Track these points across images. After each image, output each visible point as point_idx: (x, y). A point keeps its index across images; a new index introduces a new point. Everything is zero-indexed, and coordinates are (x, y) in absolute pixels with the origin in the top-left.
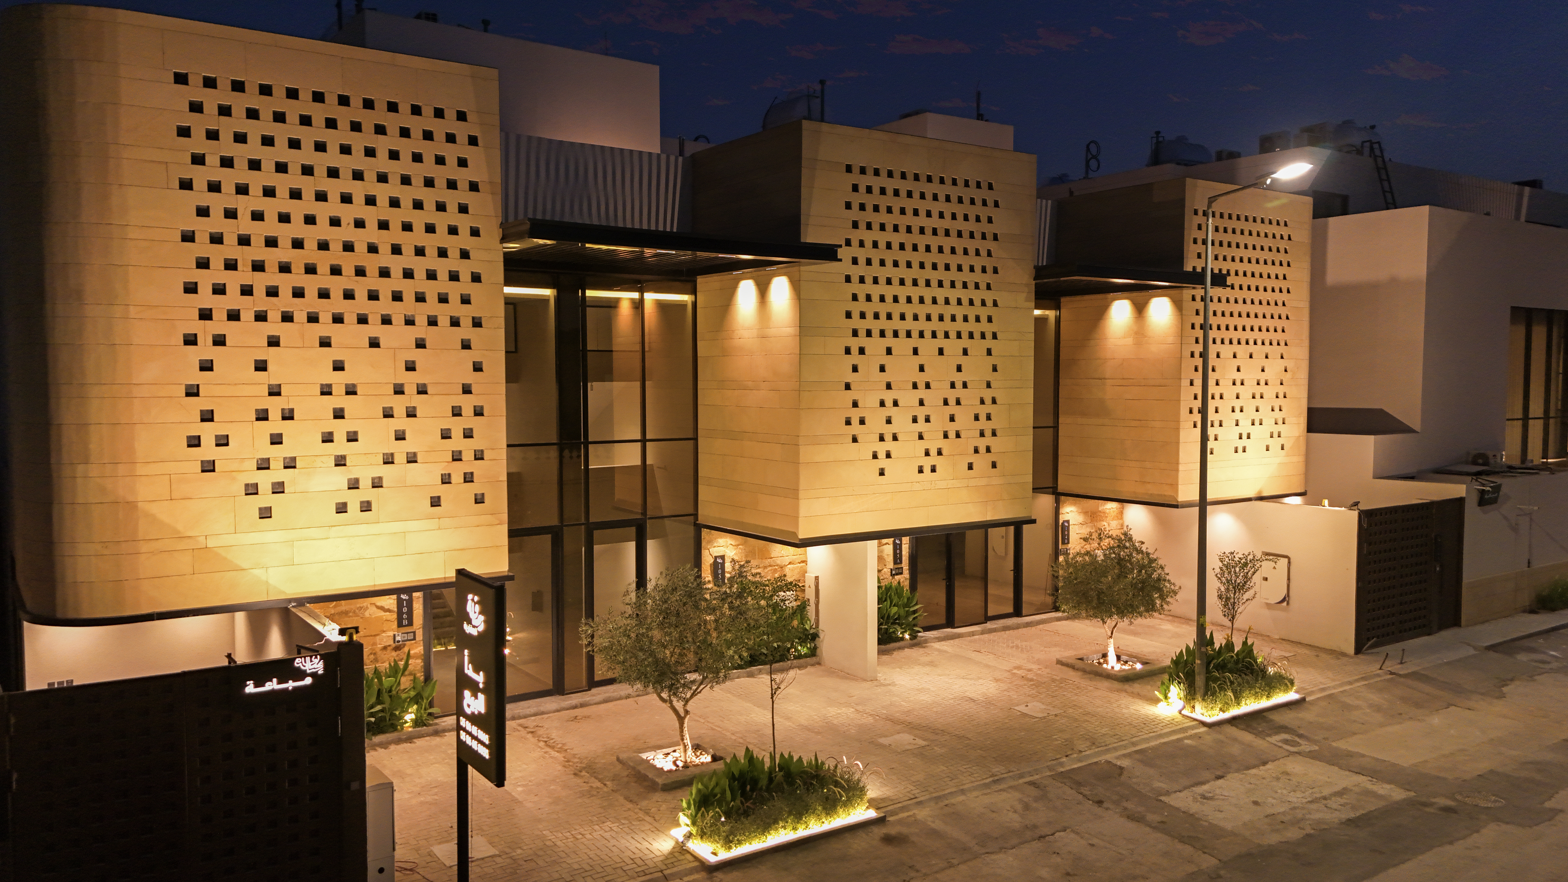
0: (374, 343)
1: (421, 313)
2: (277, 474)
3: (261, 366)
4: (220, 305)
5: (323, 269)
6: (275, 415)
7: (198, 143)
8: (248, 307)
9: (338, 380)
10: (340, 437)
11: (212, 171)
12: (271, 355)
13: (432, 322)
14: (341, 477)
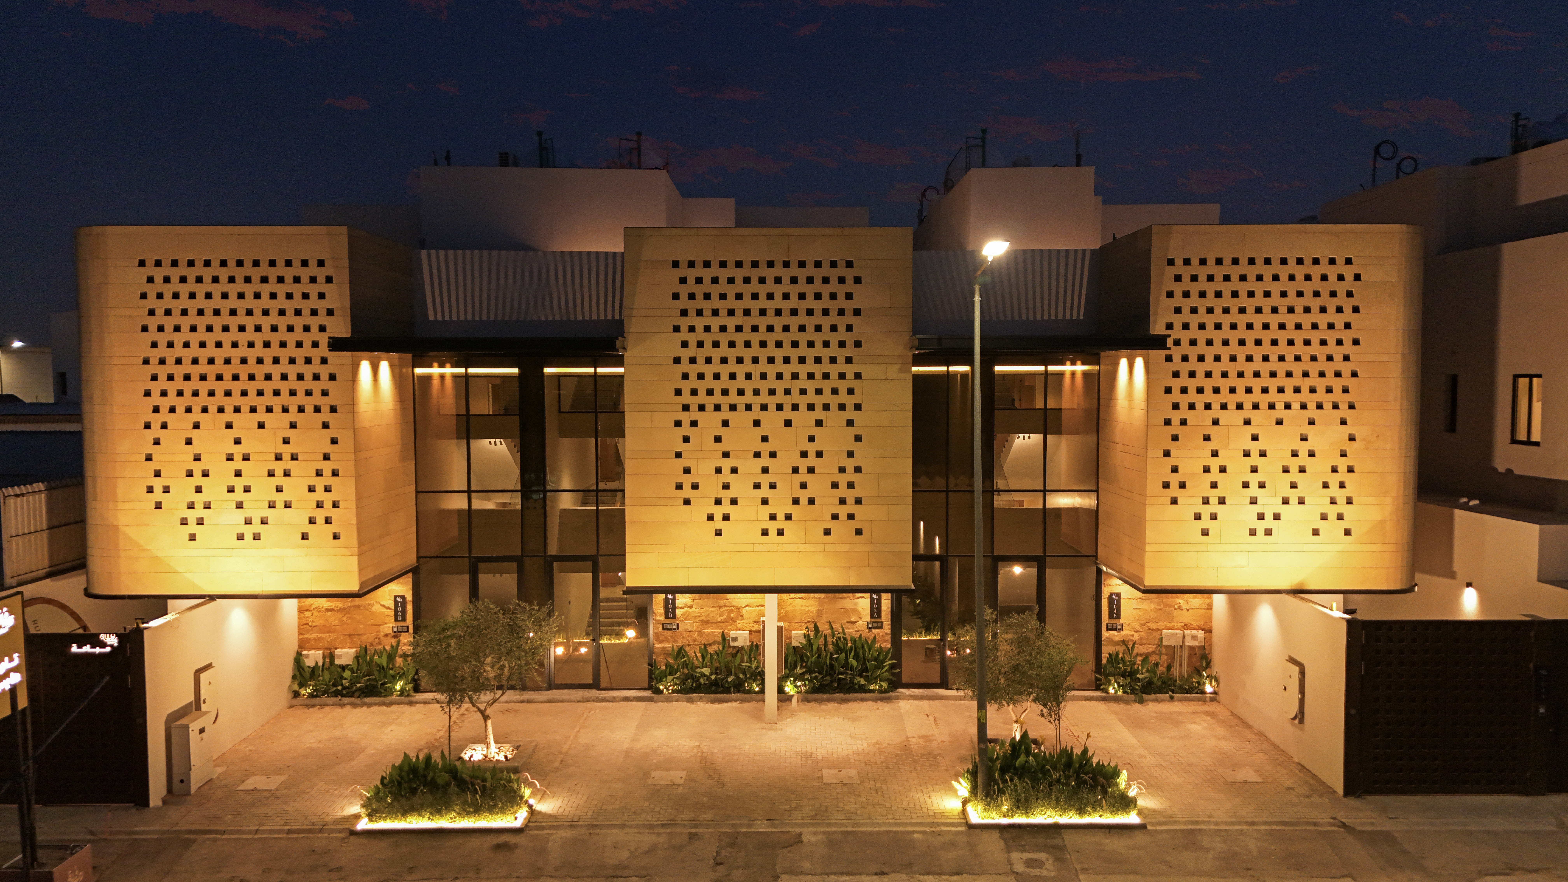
0: (261, 426)
1: (293, 404)
2: (199, 512)
3: (189, 442)
4: (165, 403)
5: (227, 376)
6: (197, 473)
7: (152, 302)
8: (181, 404)
9: (238, 450)
10: (239, 489)
11: (160, 318)
12: (195, 434)
13: (301, 409)
14: (241, 515)
